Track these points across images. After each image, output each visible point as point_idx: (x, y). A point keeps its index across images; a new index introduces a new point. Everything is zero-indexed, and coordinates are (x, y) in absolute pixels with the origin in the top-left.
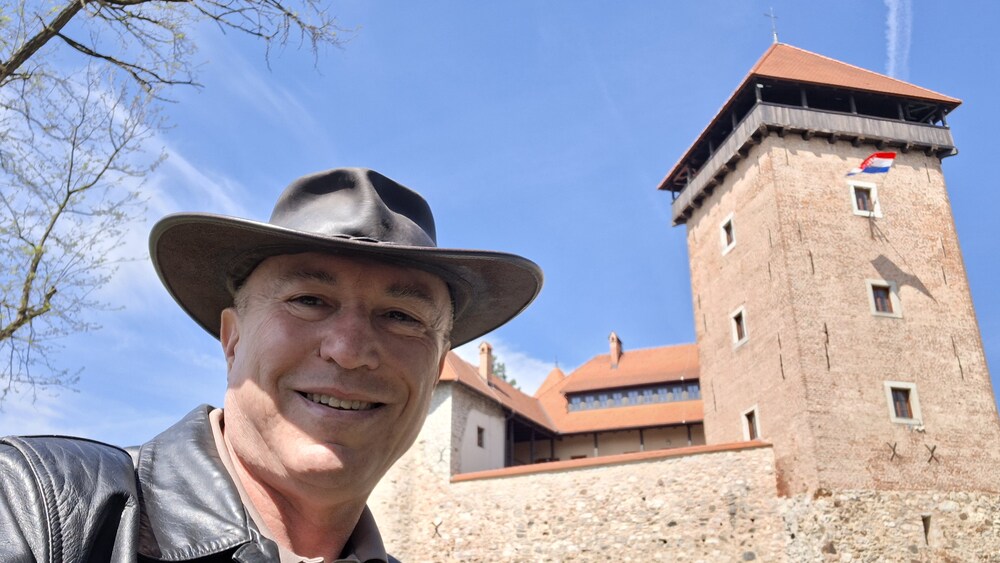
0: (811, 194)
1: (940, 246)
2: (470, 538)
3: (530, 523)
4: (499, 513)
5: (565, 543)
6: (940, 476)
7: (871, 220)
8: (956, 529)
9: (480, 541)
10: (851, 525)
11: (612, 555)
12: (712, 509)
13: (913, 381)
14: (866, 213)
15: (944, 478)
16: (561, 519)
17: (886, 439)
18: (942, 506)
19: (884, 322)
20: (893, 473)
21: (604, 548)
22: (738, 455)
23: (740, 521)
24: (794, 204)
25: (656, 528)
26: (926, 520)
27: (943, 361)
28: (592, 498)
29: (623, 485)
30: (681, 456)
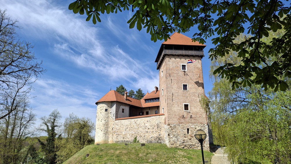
0: (173, 67)
1: (198, 76)
2: (118, 130)
3: (127, 128)
4: (122, 126)
5: (132, 132)
6: (192, 121)
7: (185, 71)
8: (194, 131)
9: (119, 131)
10: (173, 130)
11: (139, 134)
12: (155, 126)
13: (189, 103)
14: (184, 70)
15: (193, 121)
16: (132, 127)
17: (182, 114)
18: (191, 127)
19: (185, 92)
20: (183, 120)
21: (138, 133)
22: (160, 116)
23: (159, 129)
24: (169, 70)
25: (146, 129)
26: (188, 129)
27: (196, 99)
28: (137, 124)
29: (142, 121)
30: (151, 116)
